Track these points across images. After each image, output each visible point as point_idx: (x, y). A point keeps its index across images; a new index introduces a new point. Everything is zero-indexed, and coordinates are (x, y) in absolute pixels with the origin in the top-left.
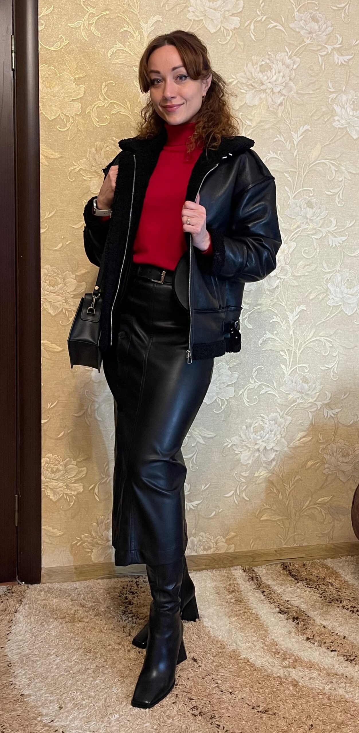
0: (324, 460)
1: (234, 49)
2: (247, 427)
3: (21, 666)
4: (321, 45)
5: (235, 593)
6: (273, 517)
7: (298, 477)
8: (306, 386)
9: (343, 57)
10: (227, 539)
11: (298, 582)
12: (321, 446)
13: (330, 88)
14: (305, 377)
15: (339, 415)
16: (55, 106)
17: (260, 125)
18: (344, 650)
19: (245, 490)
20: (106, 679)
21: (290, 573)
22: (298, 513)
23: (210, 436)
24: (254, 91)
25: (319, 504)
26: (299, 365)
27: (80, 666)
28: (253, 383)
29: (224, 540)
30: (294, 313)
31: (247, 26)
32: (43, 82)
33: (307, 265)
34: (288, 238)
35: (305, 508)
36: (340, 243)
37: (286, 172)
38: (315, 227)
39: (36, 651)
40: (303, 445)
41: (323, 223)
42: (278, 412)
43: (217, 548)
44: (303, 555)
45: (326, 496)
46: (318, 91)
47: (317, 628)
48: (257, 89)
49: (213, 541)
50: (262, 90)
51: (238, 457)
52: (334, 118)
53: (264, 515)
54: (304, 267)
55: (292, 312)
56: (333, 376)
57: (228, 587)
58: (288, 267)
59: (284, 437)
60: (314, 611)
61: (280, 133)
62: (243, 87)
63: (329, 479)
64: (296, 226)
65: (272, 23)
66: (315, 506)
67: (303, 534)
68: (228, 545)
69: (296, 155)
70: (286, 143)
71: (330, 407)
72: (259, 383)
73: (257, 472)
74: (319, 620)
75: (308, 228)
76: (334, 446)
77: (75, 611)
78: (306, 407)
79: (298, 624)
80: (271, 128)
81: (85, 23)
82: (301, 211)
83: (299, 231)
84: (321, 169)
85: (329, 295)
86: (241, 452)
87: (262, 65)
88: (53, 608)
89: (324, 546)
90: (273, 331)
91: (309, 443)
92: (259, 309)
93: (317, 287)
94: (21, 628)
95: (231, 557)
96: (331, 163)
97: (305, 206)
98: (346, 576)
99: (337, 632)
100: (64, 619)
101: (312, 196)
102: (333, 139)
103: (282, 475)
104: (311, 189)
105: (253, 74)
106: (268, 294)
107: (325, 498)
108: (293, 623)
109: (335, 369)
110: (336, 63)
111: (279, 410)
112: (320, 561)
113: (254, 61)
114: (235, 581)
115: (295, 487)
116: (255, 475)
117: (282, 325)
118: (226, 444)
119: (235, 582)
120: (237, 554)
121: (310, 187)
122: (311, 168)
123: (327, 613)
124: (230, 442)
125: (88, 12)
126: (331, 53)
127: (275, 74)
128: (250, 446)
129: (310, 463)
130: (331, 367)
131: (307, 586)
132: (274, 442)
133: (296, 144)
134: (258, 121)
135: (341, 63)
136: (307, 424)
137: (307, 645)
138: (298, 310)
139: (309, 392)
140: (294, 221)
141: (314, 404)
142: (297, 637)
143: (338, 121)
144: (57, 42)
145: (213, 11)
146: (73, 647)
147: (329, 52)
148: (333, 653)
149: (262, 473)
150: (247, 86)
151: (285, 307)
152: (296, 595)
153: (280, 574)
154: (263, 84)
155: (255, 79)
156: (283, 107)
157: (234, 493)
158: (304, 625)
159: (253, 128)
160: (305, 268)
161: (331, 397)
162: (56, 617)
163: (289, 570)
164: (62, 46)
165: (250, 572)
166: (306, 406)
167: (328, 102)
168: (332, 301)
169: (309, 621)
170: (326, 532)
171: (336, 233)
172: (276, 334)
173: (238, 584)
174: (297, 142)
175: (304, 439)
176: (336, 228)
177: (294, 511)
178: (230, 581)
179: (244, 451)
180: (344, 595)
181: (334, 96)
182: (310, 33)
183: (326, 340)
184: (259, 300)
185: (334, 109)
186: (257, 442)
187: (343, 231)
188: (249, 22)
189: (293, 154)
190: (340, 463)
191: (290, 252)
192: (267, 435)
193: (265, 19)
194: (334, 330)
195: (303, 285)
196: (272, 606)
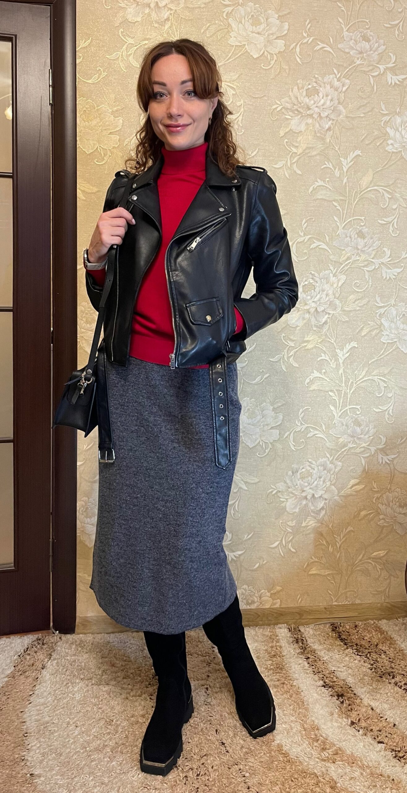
0: (379, 511)
1: (279, 74)
2: (293, 473)
3: (36, 737)
4: (372, 65)
5: (277, 658)
6: (322, 571)
7: (350, 528)
8: (358, 430)
9: (397, 77)
10: (271, 594)
11: (347, 648)
12: (376, 495)
13: (383, 110)
14: (356, 419)
15: (395, 462)
16: (93, 140)
17: (307, 151)
18: (393, 742)
19: (291, 540)
20: (123, 761)
21: (340, 636)
22: (350, 568)
23: (252, 482)
24: (299, 117)
25: (373, 558)
26: (350, 407)
27: (98, 742)
28: (299, 425)
29: (268, 594)
30: (344, 351)
31: (292, 49)
32: (81, 116)
33: (359, 299)
34: (337, 270)
35: (358, 563)
36: (395, 275)
37: (334, 200)
38: (368, 258)
39: (55, 720)
40: (354, 493)
41: (376, 254)
42: (327, 457)
43: (261, 603)
44: (356, 614)
45: (380, 550)
46: (370, 113)
47: (364, 710)
48: (303, 115)
49: (256, 595)
50: (308, 115)
51: (283, 505)
52: (388, 142)
53: (312, 568)
54: (355, 301)
55: (342, 350)
56: (388, 418)
57: (270, 649)
58: (337, 302)
59: (334, 485)
60: (362, 688)
61: (329, 160)
62: (288, 112)
63: (384, 531)
64: (346, 258)
65: (319, 45)
66: (369, 561)
67: (355, 590)
68: (273, 600)
69: (346, 183)
70: (335, 170)
71: (386, 453)
72: (306, 425)
73: (305, 521)
74: (367, 700)
75: (359, 260)
76: (390, 495)
77: (104, 671)
78: (358, 452)
79: (342, 702)
80: (319, 154)
81: (123, 54)
82: (351, 241)
83: (350, 263)
84: (373, 196)
85: (383, 331)
86: (287, 499)
87: (309, 89)
88: (82, 666)
89: (379, 605)
90: (322, 370)
91: (362, 492)
92: (306, 346)
93: (369, 323)
94: (45, 689)
95: (276, 613)
96: (385, 190)
97: (356, 236)
98: (402, 643)
99: (386, 717)
100: (90, 680)
101: (364, 226)
102: (386, 164)
103: (333, 525)
104: (363, 218)
105: (299, 98)
106: (315, 330)
107: (379, 552)
108: (337, 701)
109: (391, 411)
110: (389, 83)
111: (328, 456)
112: (375, 623)
113: (300, 86)
114: (278, 642)
115: (346, 540)
116: (302, 525)
117: (331, 363)
118: (270, 491)
119: (278, 644)
120: (284, 610)
121: (361, 217)
122: (362, 195)
123: (376, 690)
124: (275, 488)
125: (126, 42)
126: (384, 72)
127: (323, 98)
128: (296, 493)
129: (363, 513)
130: (385, 408)
131: (356, 653)
132: (322, 490)
133: (345, 170)
134: (304, 148)
135: (395, 83)
136: (359, 471)
137: (351, 732)
138: (348, 347)
139: (362, 436)
140: (344, 252)
141: (366, 449)
142: (340, 720)
143: (392, 144)
144: (94, 75)
145: (257, 35)
146: (94, 716)
147: (382, 72)
148: (380, 745)
149: (311, 523)
150: (293, 111)
151: (335, 343)
152: (343, 665)
153: (328, 637)
154: (309, 109)
155: (300, 104)
156: (332, 132)
157: (279, 544)
158: (349, 705)
159: (299, 155)
160: (356, 303)
161: (386, 441)
162: (82, 677)
163: (339, 633)
164: (100, 78)
165: (296, 632)
166: (358, 450)
167: (381, 125)
168: (386, 337)
169: (355, 701)
170: (383, 589)
171: (390, 264)
172: (324, 372)
173: (281, 647)
174: (347, 169)
175: (357, 487)
176: (390, 259)
177: (345, 564)
178: (273, 642)
179: (290, 498)
180: (398, 668)
181: (387, 118)
182: (361, 53)
183: (380, 379)
184: (306, 336)
185: (387, 132)
186: (305, 489)
187: (398, 262)
188: (294, 44)
189: (342, 181)
190: (396, 514)
191: (340, 285)
192: (316, 482)
193: (312, 41)
194: (389, 369)
195: (354, 320)
196: (316, 677)
